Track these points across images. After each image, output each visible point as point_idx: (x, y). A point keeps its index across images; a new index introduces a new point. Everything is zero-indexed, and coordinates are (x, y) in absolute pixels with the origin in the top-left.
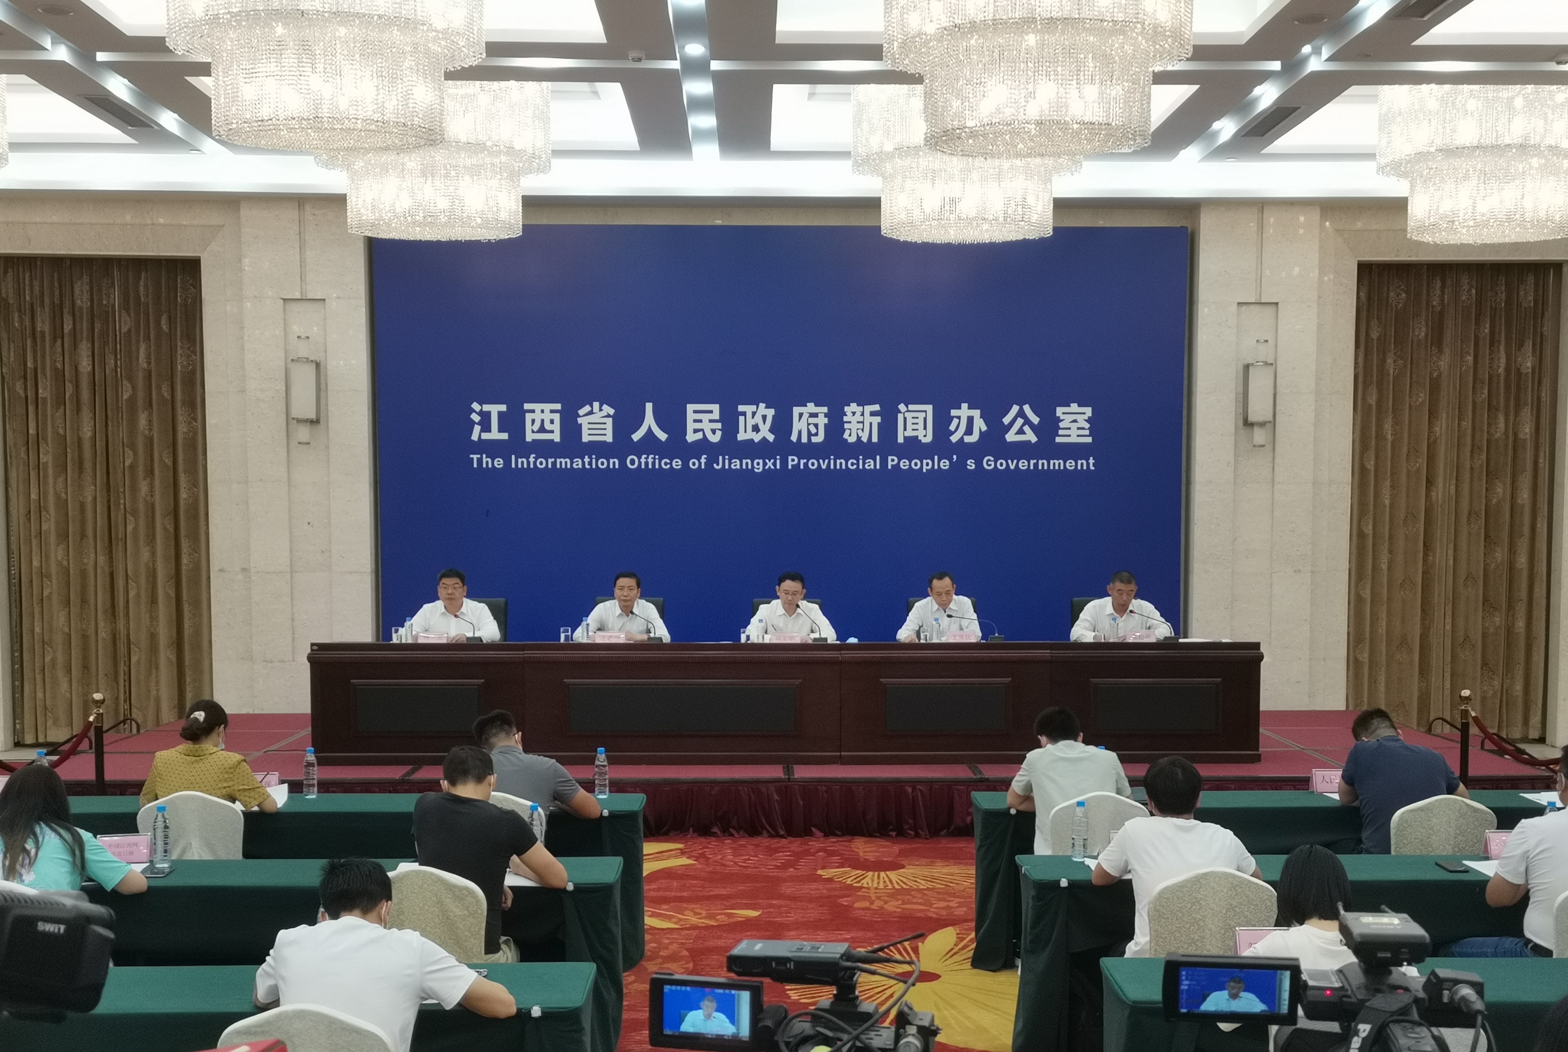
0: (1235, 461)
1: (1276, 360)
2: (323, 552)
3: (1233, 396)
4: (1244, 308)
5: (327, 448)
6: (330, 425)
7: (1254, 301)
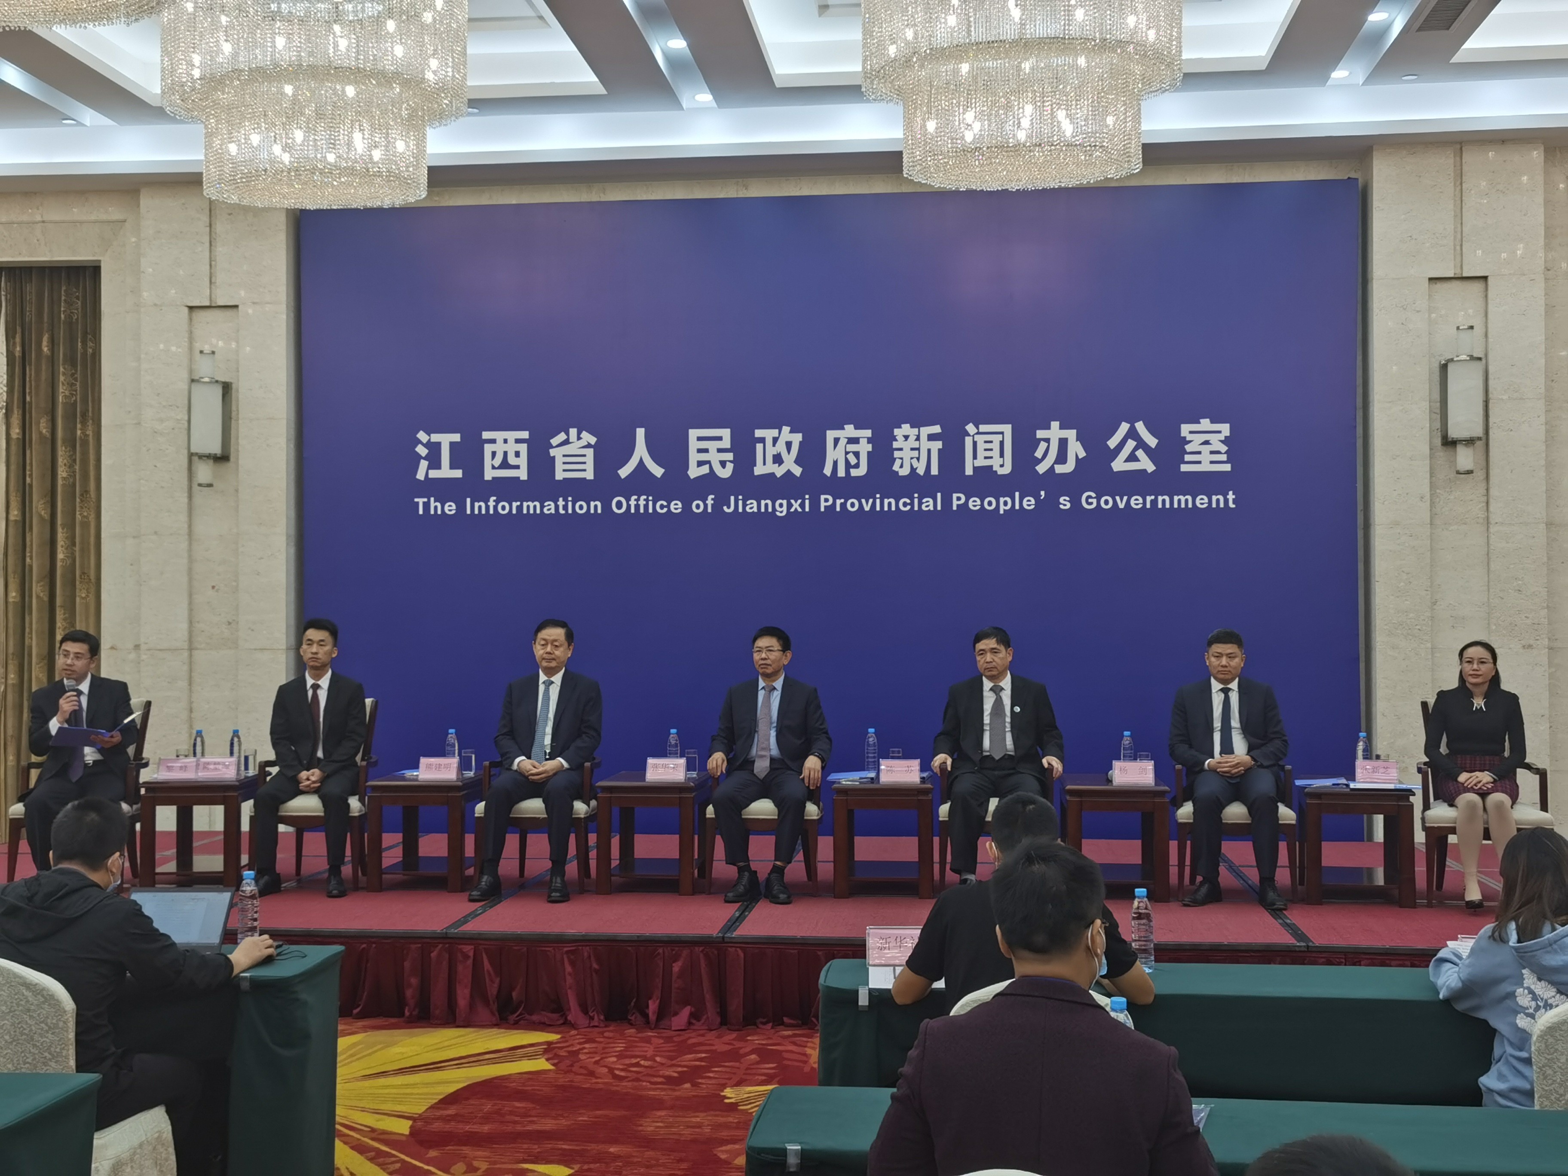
0: (1431, 495)
1: (1486, 355)
2: (230, 623)
3: (1425, 405)
4: (1439, 286)
5: (237, 491)
6: (240, 462)
7: (1452, 275)
